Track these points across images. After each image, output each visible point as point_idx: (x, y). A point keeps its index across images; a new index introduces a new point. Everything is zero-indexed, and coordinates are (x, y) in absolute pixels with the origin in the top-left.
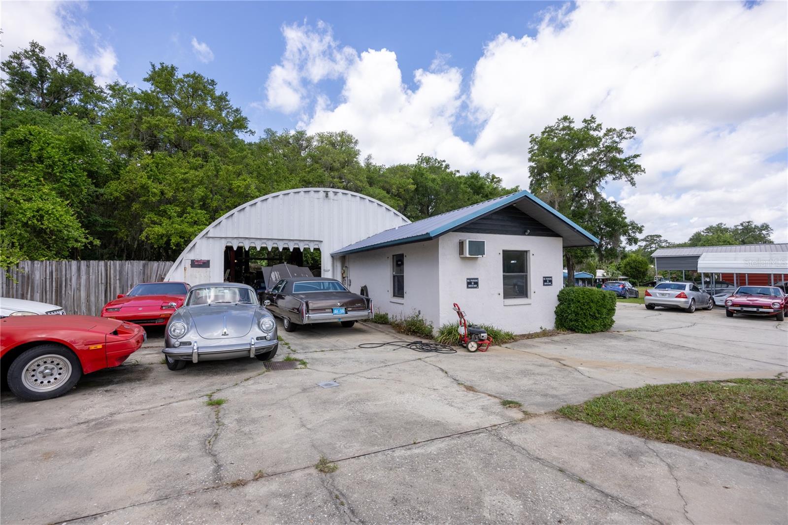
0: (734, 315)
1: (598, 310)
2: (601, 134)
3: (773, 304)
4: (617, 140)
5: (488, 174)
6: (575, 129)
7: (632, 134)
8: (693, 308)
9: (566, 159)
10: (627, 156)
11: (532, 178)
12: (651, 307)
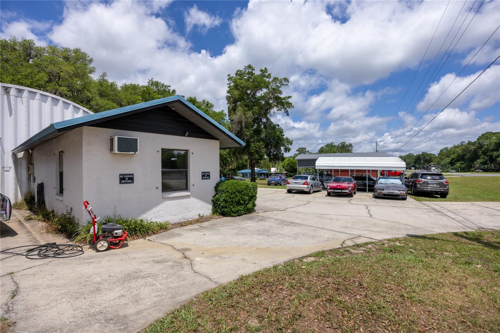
0: (331, 194)
1: (242, 198)
2: (270, 80)
3: (349, 187)
4: (279, 85)
5: (204, 101)
6: (255, 75)
7: (287, 83)
8: (312, 191)
9: (251, 94)
10: (285, 97)
11: (229, 105)
12: (290, 191)
